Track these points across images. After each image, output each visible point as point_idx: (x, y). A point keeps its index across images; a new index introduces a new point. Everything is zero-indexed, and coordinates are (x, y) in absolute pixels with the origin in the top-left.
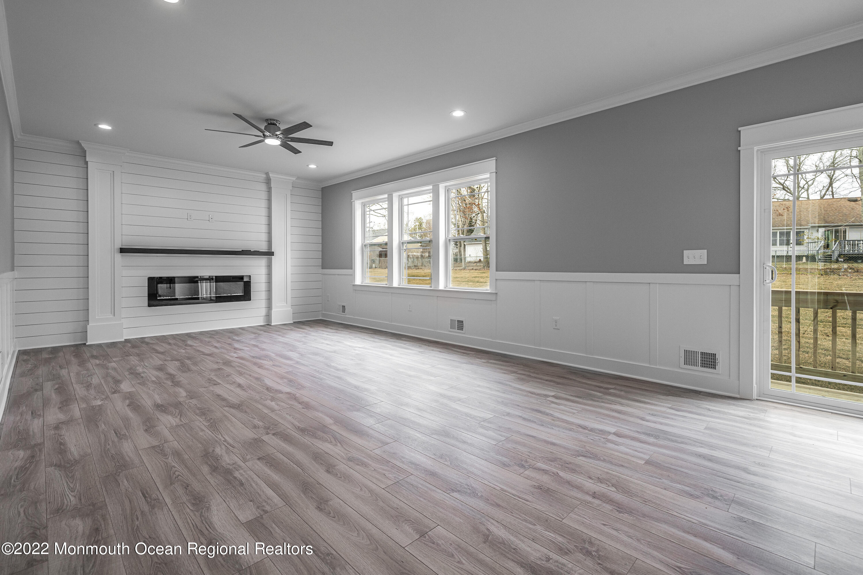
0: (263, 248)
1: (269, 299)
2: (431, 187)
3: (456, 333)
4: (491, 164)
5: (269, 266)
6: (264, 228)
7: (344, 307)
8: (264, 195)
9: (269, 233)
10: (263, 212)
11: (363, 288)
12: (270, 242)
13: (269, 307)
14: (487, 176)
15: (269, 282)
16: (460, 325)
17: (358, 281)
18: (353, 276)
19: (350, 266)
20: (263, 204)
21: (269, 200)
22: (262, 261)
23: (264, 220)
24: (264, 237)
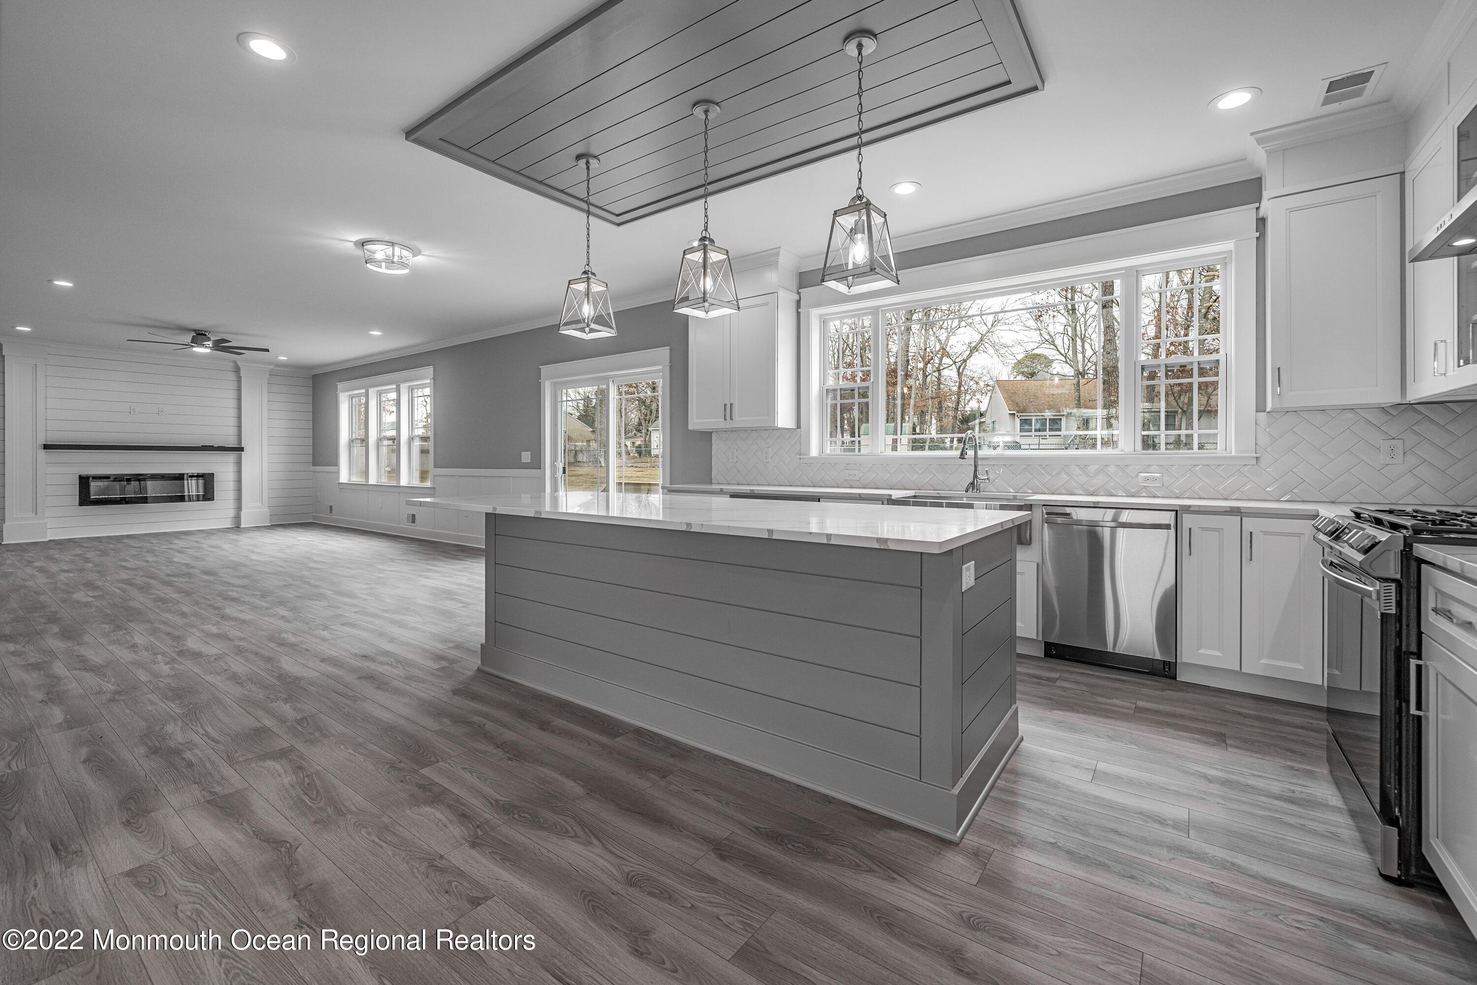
0: (232, 443)
1: (239, 499)
2: (394, 386)
3: (411, 526)
4: (430, 370)
5: (239, 463)
6: (233, 422)
7: (331, 507)
8: (233, 385)
9: (239, 427)
10: (232, 403)
11: (349, 486)
12: (239, 436)
13: (239, 508)
14: (428, 381)
15: (239, 481)
16: (413, 518)
17: (344, 478)
18: (338, 473)
19: (336, 463)
20: (232, 394)
21: (239, 390)
22: (231, 457)
23: (233, 412)
24: (232, 431)
